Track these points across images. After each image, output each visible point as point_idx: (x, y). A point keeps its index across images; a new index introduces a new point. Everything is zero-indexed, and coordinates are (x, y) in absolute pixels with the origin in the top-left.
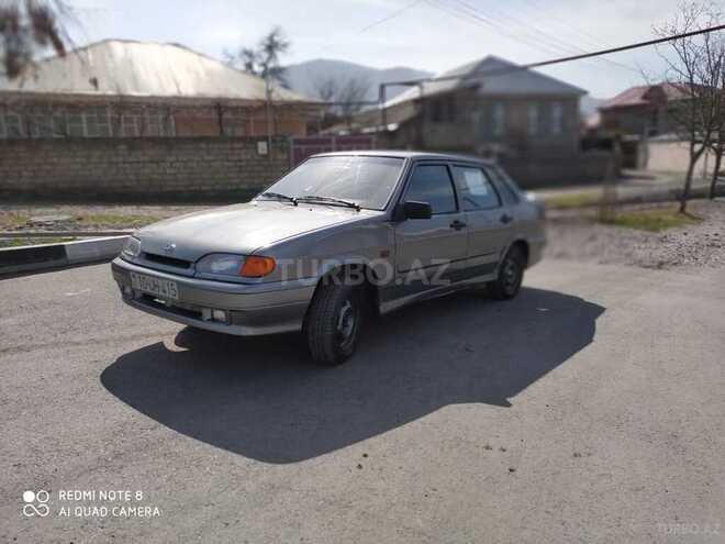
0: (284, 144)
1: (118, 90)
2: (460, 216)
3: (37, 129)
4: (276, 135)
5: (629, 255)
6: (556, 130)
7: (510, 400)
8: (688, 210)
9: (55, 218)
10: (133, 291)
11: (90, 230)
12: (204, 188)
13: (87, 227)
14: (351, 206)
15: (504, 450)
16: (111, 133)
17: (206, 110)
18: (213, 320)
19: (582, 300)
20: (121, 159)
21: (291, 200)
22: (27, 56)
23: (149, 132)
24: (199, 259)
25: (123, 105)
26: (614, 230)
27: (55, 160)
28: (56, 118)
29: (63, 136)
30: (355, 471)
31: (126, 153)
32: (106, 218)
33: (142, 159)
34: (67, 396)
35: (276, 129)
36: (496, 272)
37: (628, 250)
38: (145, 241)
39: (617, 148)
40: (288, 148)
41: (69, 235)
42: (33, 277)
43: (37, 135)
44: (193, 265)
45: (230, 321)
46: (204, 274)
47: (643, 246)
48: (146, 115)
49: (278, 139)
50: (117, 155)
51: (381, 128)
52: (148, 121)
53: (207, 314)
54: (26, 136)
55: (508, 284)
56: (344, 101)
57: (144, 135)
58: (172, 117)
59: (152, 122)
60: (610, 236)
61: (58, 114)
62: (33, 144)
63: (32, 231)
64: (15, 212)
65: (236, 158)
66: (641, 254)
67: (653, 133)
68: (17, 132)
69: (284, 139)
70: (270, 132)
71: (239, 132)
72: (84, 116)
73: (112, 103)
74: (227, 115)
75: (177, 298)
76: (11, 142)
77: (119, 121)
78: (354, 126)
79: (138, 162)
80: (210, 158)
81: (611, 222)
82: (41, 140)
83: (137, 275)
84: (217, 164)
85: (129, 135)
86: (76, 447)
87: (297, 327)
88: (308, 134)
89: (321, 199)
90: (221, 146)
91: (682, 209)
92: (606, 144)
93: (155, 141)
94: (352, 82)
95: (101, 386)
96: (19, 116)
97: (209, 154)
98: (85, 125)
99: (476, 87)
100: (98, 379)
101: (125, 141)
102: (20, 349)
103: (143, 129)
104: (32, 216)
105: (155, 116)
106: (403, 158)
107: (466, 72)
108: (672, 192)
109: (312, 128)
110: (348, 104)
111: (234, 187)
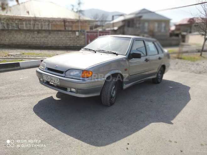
0: (84, 33)
1: (35, 15)
2: (147, 57)
3: (10, 26)
4: (81, 30)
5: (190, 69)
6: (163, 30)
7: (172, 121)
8: (203, 55)
9: (16, 53)
10: (43, 80)
11: (27, 57)
12: (60, 45)
13: (26, 56)
14: (115, 53)
15: (176, 143)
16: (32, 29)
17: (60, 22)
18: (71, 91)
19: (181, 84)
20: (35, 36)
21: (94, 51)
22: (7, 5)
23: (43, 29)
24: (67, 71)
25: (36, 20)
26: (182, 61)
27: (16, 36)
28: (16, 23)
29: (18, 29)
30: (126, 150)
31: (37, 34)
32: (31, 54)
33: (41, 36)
34: (22, 117)
35: (81, 28)
36: (156, 75)
37: (189, 68)
38: (47, 64)
39: (180, 37)
40: (85, 34)
41: (21, 59)
42: (10, 72)
43: (10, 28)
44: (64, 73)
45: (77, 92)
46: (68, 76)
47: (193, 66)
48: (43, 23)
49: (82, 31)
50: (34, 35)
51: (112, 29)
52: (43, 25)
53: (69, 90)
54: (7, 29)
55: (159, 79)
56: (100, 20)
57: (42, 29)
58: (50, 24)
59: (44, 25)
60: (182, 63)
61: (17, 22)
62: (9, 31)
63: (9, 57)
64: (4, 51)
65: (69, 36)
66: (193, 69)
67: (190, 32)
68: (4, 27)
69: (84, 31)
70: (80, 29)
71: (70, 29)
72: (24, 23)
73: (33, 19)
74: (67, 24)
75: (59, 84)
76: (3, 30)
77: (35, 25)
78: (104, 28)
79: (40, 37)
80: (62, 36)
81: (181, 58)
82: (12, 30)
83: (45, 75)
84: (64, 38)
85: (38, 29)
86: (27, 137)
87: (98, 94)
88: (90, 30)
89: (104, 51)
90: (65, 33)
91: (201, 55)
92: (177, 35)
93: (45, 31)
94: (103, 15)
95: (33, 112)
96: (5, 22)
97: (61, 35)
98: (24, 26)
99: (141, 17)
100: (32, 110)
101: (36, 31)
102: (6, 98)
103: (42, 27)
104: (9, 52)
105: (45, 24)
106: (130, 38)
107: (137, 12)
108: (197, 50)
109: (91, 28)
110: (102, 21)
111: (69, 45)
